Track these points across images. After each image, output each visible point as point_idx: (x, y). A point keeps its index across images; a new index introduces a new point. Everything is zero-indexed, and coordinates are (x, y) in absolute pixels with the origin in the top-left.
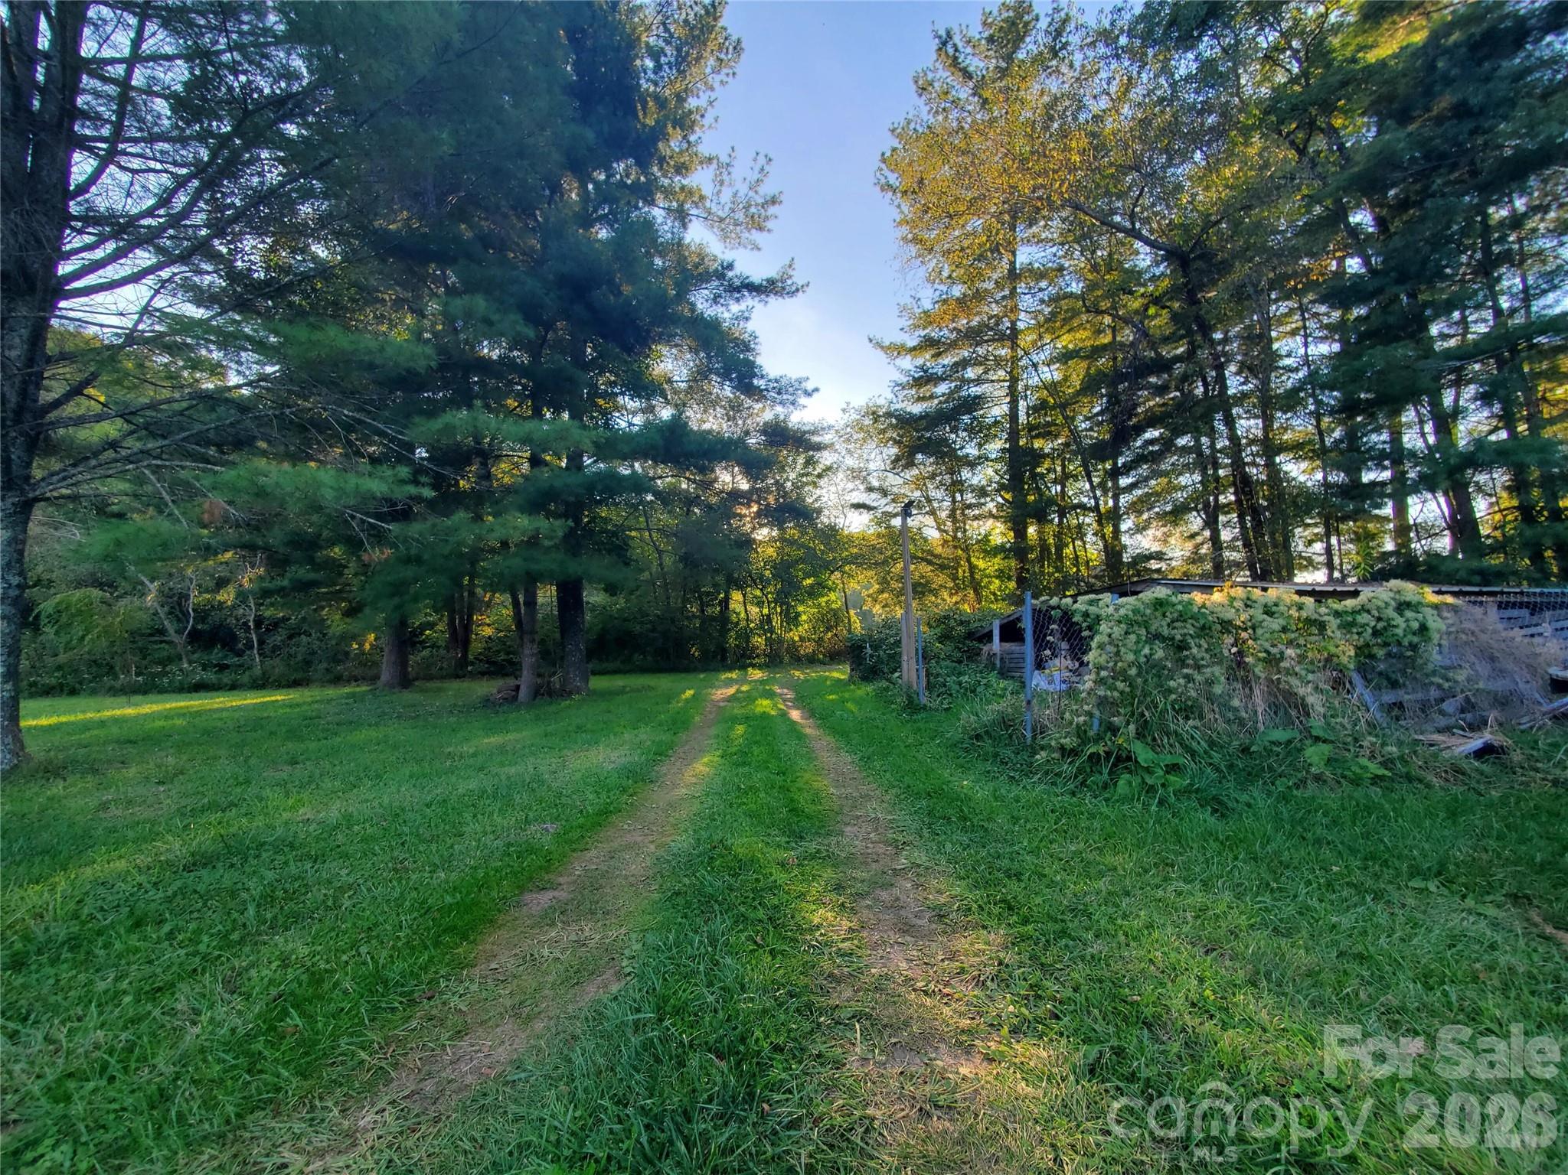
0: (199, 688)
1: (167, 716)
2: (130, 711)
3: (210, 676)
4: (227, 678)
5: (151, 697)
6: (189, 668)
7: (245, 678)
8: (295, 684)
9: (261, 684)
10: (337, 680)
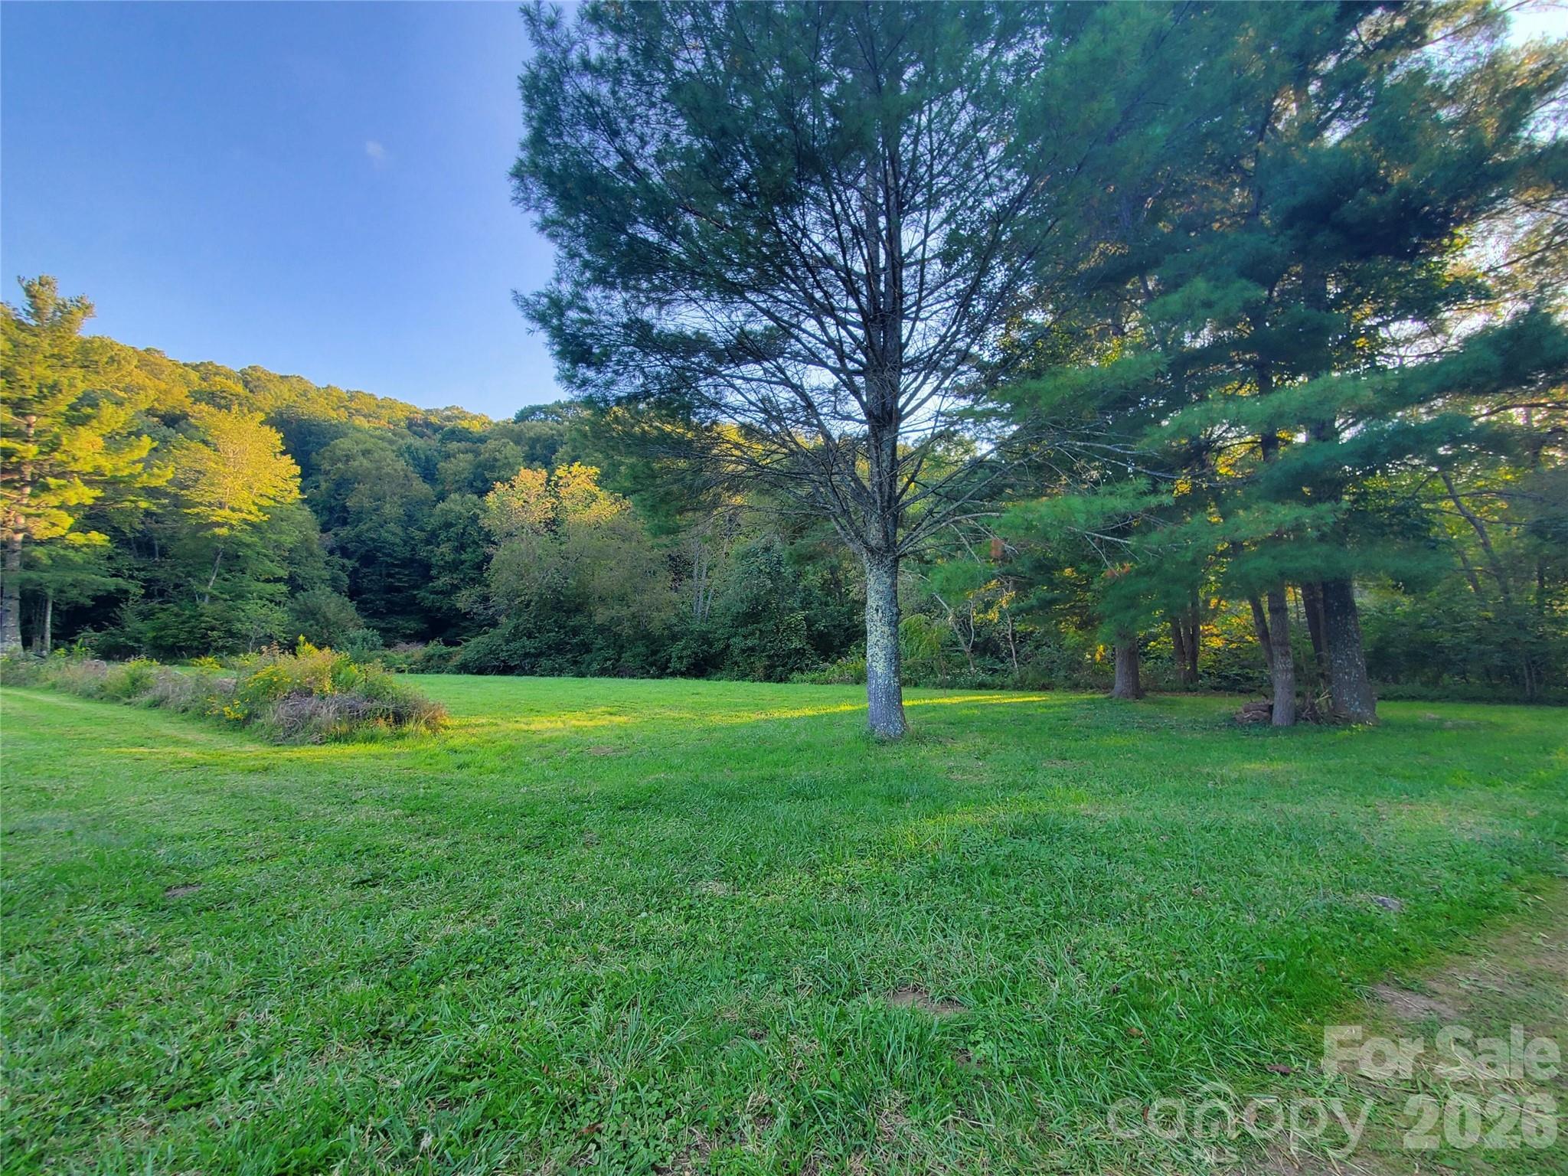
0: (982, 686)
1: (968, 706)
2: (946, 701)
3: (988, 679)
4: (998, 679)
5: (955, 691)
6: (974, 671)
7: (1009, 681)
8: (1044, 688)
9: (1020, 686)
10: (1076, 687)
